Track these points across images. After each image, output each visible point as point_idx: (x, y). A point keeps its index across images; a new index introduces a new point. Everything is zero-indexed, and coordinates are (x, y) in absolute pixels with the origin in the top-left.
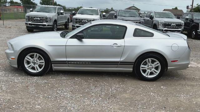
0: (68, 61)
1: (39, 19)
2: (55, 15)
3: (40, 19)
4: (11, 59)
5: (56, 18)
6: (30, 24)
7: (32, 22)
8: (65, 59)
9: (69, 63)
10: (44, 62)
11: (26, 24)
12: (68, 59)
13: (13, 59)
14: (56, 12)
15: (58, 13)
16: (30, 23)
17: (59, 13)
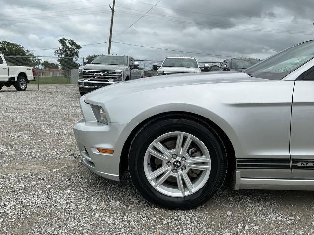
0: (296, 160)
1: (102, 74)
2: (127, 69)
3: (104, 75)
4: (96, 152)
5: (128, 73)
6: (86, 84)
7: (90, 80)
8: (284, 153)
9: (299, 164)
10: (210, 163)
11: (80, 83)
12: (297, 153)
13: (106, 151)
14: (128, 65)
15: (130, 66)
16: (87, 81)
17: (132, 66)
